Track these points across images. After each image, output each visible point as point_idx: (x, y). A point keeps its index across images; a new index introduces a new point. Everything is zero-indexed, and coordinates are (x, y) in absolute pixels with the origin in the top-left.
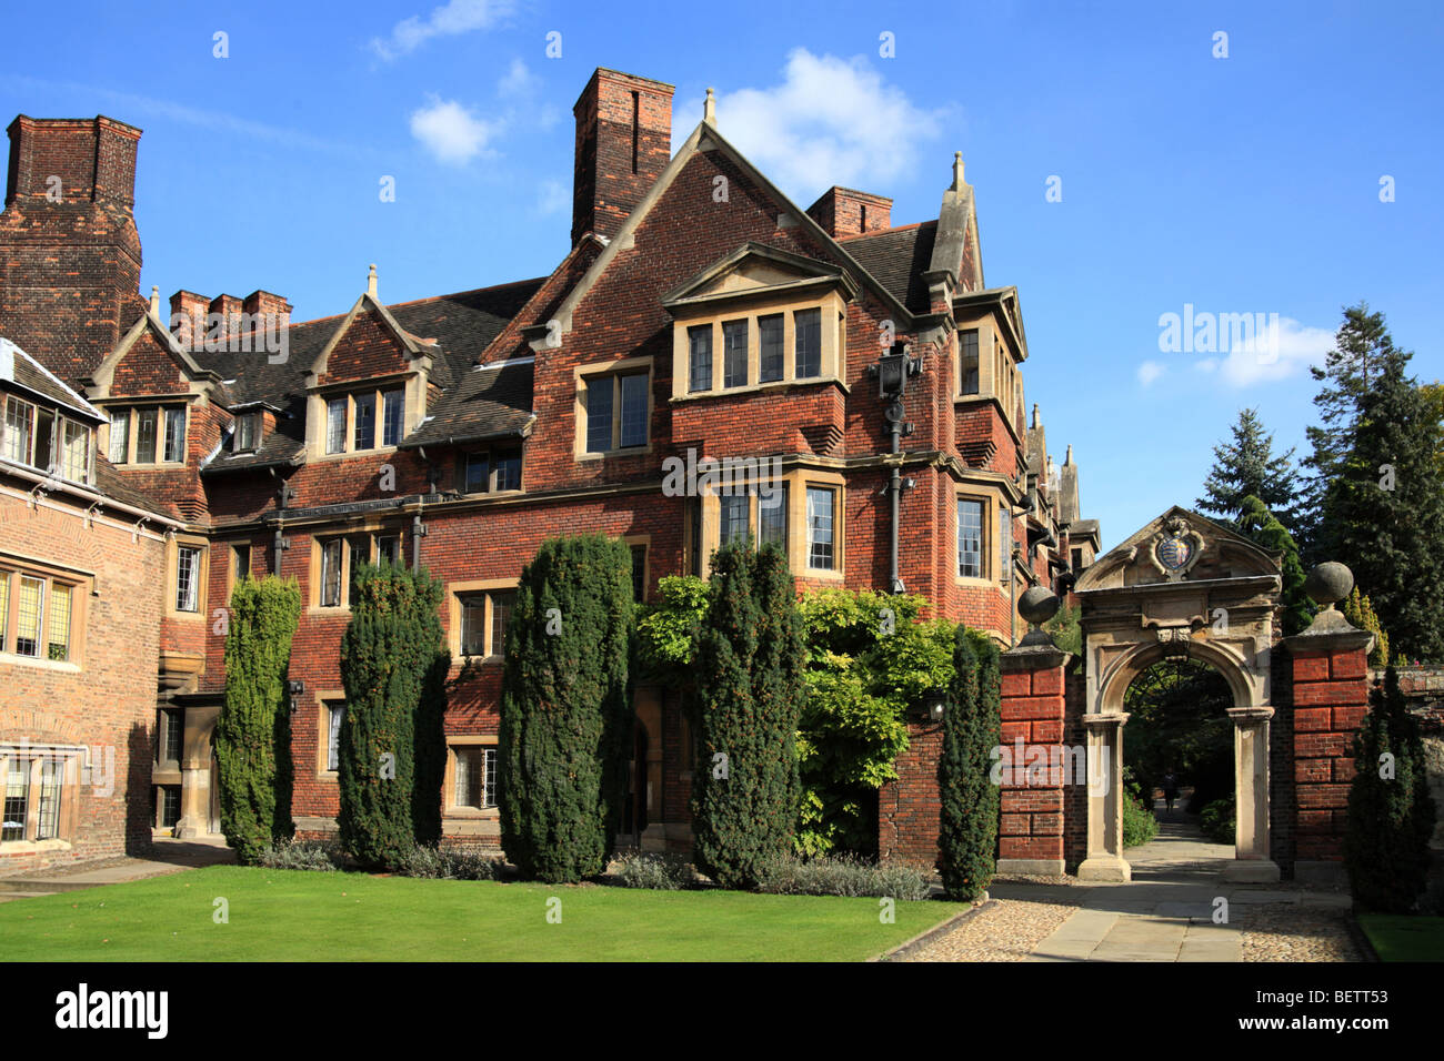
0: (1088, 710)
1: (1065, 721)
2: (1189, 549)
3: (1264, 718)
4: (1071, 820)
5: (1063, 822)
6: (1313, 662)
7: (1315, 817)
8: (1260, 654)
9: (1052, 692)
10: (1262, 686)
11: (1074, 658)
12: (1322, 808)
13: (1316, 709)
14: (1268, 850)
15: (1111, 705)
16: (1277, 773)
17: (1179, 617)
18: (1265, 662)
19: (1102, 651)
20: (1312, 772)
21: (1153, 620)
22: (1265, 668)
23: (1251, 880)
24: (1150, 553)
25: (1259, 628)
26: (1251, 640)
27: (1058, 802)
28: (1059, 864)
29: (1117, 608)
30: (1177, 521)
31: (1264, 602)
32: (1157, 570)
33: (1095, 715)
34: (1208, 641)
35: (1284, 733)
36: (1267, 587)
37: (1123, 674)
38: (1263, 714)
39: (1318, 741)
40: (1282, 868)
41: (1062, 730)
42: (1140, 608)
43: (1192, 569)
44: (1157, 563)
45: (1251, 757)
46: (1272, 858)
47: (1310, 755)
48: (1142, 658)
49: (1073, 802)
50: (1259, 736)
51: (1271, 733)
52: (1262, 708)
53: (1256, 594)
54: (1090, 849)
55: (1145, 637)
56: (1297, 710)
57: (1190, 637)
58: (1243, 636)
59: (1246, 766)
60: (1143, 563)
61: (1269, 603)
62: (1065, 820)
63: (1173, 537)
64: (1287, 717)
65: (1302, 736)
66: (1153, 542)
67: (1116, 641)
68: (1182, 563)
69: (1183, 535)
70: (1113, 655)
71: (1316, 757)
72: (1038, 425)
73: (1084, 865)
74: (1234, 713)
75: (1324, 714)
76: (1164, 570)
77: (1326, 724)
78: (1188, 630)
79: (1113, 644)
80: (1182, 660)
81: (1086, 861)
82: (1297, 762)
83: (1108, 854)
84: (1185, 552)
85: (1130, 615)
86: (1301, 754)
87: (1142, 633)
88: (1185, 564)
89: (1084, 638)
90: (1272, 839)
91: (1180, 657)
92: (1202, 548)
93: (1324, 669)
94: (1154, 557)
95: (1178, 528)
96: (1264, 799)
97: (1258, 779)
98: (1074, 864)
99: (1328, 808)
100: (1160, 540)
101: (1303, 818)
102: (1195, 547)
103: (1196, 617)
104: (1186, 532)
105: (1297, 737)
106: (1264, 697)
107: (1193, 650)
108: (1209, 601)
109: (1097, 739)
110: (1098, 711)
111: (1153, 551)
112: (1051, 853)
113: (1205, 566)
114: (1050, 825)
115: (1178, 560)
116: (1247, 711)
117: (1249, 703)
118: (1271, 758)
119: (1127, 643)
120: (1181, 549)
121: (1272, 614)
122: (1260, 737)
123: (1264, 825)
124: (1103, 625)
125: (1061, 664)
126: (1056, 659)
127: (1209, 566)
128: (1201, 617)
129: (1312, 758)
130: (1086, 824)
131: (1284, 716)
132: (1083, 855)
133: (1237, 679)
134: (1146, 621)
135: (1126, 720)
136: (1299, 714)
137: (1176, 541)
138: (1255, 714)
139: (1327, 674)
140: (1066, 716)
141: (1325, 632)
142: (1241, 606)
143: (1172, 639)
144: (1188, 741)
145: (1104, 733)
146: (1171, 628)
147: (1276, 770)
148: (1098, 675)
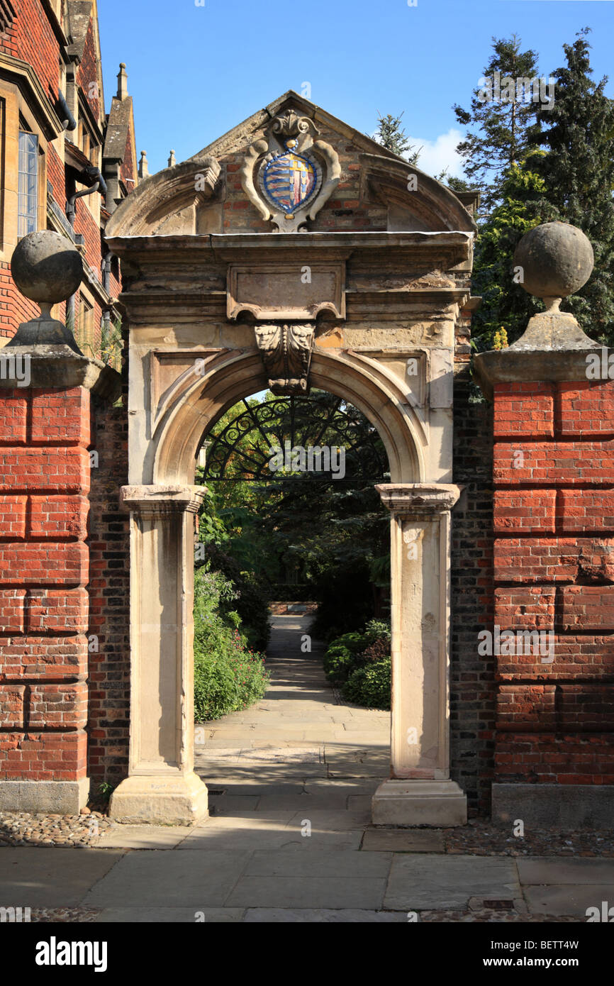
0: (131, 477)
1: (91, 499)
2: (314, 174)
3: (441, 505)
4: (100, 695)
5: (85, 701)
6: (527, 403)
7: (528, 699)
8: (435, 381)
9: (65, 437)
10: (438, 446)
11: (107, 373)
12: (539, 681)
13: (532, 492)
14: (445, 758)
15: (171, 469)
16: (464, 610)
17: (293, 304)
18: (444, 399)
19: (156, 361)
20: (523, 610)
21: (246, 306)
22: (445, 409)
23: (419, 819)
24: (243, 177)
25: (434, 334)
26: (420, 355)
27: (74, 661)
28: (75, 789)
29: (182, 280)
30: (293, 118)
31: (444, 285)
32: (257, 213)
33: (144, 488)
34: (345, 352)
35: (473, 535)
36: (449, 256)
37: (194, 410)
38: (440, 497)
39: (537, 552)
40: (470, 794)
41: (84, 514)
42: (224, 280)
43: (318, 214)
44: (256, 197)
45: (418, 579)
46: (453, 776)
47: (521, 578)
48: (228, 380)
49: (106, 661)
50: (431, 540)
51: (454, 535)
52: (440, 486)
53: (430, 269)
54: (134, 757)
55: (233, 339)
56: (498, 493)
57: (313, 345)
58: (406, 347)
59: (409, 595)
60: (232, 199)
61: (452, 287)
62: (91, 696)
63: (286, 150)
64: (480, 506)
65: (506, 541)
66: (249, 155)
67: (180, 344)
68: (301, 202)
69: (303, 149)
70: (177, 372)
71: (531, 583)
72: (125, 95)
73: (123, 791)
74: (390, 492)
75: (545, 502)
76: (267, 213)
77: (547, 521)
78: (309, 330)
79: (175, 349)
80: (298, 386)
81: (125, 782)
82: (498, 591)
83: (165, 766)
84: (306, 180)
85: (205, 292)
86: (504, 577)
87: (227, 331)
88: (306, 204)
89: (125, 336)
90: (453, 736)
91: (295, 381)
92: (338, 176)
93: (546, 416)
94: (250, 184)
95: (294, 133)
96: (440, 660)
97: (429, 620)
98: (105, 786)
99: (549, 681)
100: (263, 155)
101: (507, 699)
102: (325, 175)
103: (323, 305)
104: (308, 143)
105: (499, 544)
106: (442, 465)
107: (318, 368)
108: (348, 275)
109: (147, 535)
110: (149, 481)
111: (249, 172)
112: (62, 766)
113: (340, 214)
114: (60, 707)
115: (293, 195)
116: (413, 491)
117: (415, 474)
118: (453, 582)
119: (200, 348)
120: (299, 174)
121: (455, 308)
122: (433, 541)
123: (439, 712)
124: (156, 310)
125: (81, 382)
126: (73, 372)
127: (349, 213)
128: (331, 304)
129: (523, 584)
130: (128, 704)
131: (475, 502)
132: (120, 770)
133: (395, 429)
134: (233, 308)
135: (199, 500)
136: (503, 499)
137: (289, 157)
138: (426, 497)
139: (551, 427)
140: (93, 488)
141: (548, 348)
142: (405, 289)
143: (281, 345)
144: (311, 548)
145: (159, 524)
146: (279, 323)
147: (459, 605)
148: (148, 408)
